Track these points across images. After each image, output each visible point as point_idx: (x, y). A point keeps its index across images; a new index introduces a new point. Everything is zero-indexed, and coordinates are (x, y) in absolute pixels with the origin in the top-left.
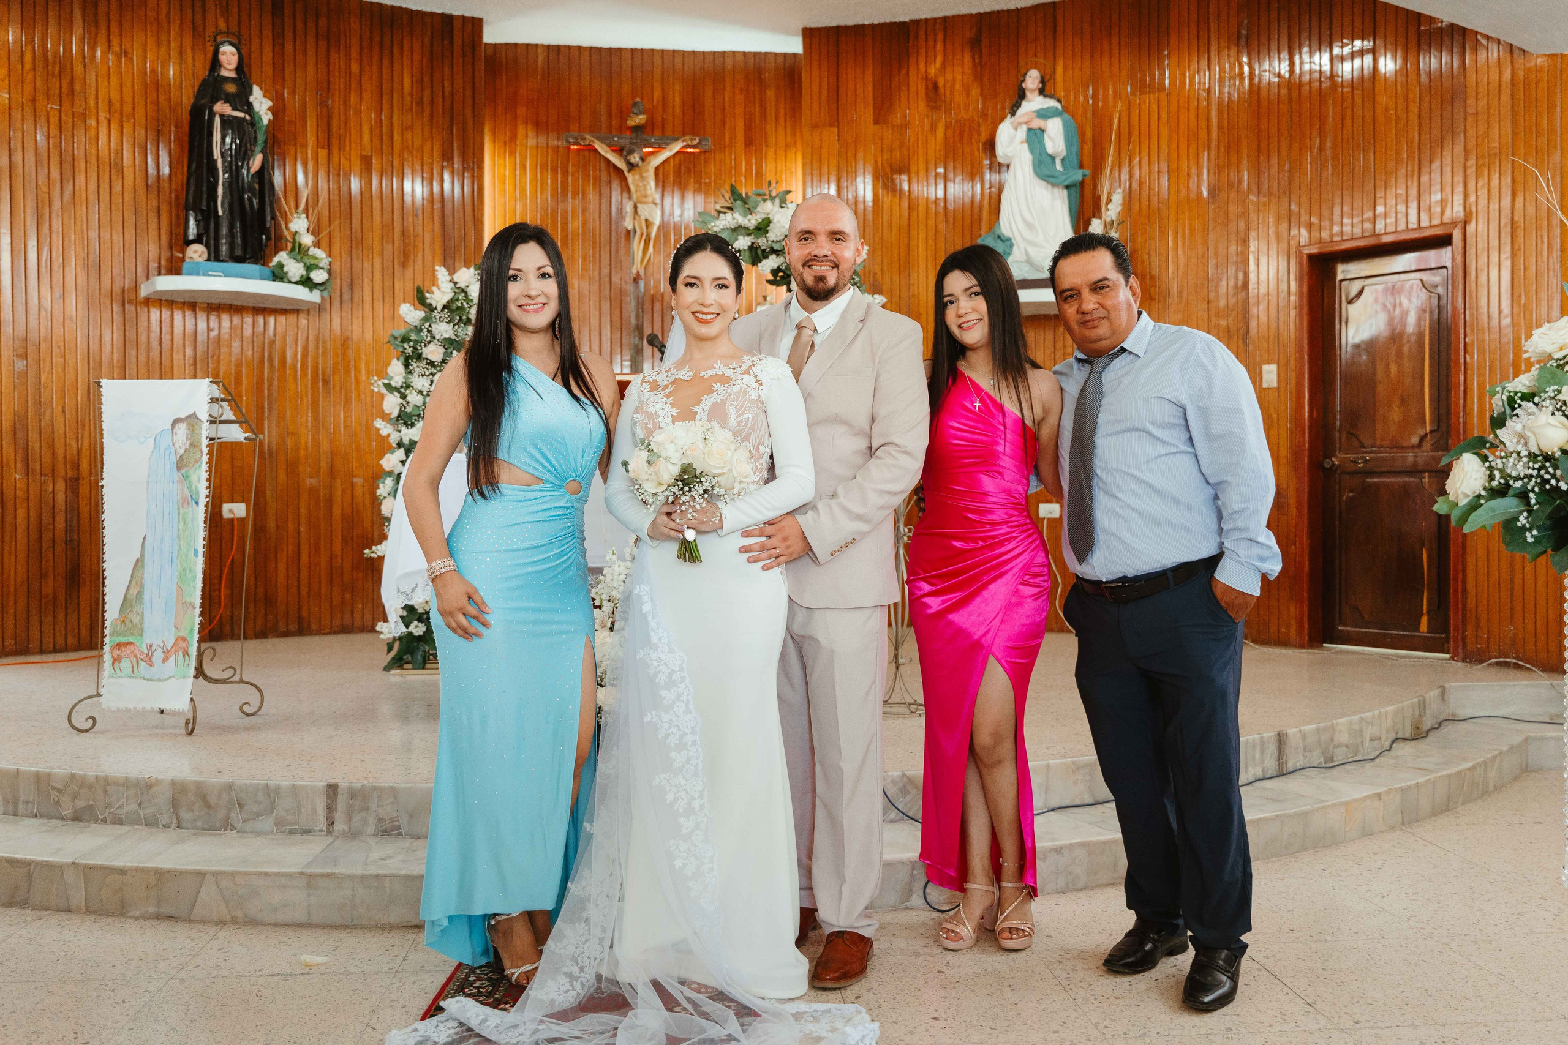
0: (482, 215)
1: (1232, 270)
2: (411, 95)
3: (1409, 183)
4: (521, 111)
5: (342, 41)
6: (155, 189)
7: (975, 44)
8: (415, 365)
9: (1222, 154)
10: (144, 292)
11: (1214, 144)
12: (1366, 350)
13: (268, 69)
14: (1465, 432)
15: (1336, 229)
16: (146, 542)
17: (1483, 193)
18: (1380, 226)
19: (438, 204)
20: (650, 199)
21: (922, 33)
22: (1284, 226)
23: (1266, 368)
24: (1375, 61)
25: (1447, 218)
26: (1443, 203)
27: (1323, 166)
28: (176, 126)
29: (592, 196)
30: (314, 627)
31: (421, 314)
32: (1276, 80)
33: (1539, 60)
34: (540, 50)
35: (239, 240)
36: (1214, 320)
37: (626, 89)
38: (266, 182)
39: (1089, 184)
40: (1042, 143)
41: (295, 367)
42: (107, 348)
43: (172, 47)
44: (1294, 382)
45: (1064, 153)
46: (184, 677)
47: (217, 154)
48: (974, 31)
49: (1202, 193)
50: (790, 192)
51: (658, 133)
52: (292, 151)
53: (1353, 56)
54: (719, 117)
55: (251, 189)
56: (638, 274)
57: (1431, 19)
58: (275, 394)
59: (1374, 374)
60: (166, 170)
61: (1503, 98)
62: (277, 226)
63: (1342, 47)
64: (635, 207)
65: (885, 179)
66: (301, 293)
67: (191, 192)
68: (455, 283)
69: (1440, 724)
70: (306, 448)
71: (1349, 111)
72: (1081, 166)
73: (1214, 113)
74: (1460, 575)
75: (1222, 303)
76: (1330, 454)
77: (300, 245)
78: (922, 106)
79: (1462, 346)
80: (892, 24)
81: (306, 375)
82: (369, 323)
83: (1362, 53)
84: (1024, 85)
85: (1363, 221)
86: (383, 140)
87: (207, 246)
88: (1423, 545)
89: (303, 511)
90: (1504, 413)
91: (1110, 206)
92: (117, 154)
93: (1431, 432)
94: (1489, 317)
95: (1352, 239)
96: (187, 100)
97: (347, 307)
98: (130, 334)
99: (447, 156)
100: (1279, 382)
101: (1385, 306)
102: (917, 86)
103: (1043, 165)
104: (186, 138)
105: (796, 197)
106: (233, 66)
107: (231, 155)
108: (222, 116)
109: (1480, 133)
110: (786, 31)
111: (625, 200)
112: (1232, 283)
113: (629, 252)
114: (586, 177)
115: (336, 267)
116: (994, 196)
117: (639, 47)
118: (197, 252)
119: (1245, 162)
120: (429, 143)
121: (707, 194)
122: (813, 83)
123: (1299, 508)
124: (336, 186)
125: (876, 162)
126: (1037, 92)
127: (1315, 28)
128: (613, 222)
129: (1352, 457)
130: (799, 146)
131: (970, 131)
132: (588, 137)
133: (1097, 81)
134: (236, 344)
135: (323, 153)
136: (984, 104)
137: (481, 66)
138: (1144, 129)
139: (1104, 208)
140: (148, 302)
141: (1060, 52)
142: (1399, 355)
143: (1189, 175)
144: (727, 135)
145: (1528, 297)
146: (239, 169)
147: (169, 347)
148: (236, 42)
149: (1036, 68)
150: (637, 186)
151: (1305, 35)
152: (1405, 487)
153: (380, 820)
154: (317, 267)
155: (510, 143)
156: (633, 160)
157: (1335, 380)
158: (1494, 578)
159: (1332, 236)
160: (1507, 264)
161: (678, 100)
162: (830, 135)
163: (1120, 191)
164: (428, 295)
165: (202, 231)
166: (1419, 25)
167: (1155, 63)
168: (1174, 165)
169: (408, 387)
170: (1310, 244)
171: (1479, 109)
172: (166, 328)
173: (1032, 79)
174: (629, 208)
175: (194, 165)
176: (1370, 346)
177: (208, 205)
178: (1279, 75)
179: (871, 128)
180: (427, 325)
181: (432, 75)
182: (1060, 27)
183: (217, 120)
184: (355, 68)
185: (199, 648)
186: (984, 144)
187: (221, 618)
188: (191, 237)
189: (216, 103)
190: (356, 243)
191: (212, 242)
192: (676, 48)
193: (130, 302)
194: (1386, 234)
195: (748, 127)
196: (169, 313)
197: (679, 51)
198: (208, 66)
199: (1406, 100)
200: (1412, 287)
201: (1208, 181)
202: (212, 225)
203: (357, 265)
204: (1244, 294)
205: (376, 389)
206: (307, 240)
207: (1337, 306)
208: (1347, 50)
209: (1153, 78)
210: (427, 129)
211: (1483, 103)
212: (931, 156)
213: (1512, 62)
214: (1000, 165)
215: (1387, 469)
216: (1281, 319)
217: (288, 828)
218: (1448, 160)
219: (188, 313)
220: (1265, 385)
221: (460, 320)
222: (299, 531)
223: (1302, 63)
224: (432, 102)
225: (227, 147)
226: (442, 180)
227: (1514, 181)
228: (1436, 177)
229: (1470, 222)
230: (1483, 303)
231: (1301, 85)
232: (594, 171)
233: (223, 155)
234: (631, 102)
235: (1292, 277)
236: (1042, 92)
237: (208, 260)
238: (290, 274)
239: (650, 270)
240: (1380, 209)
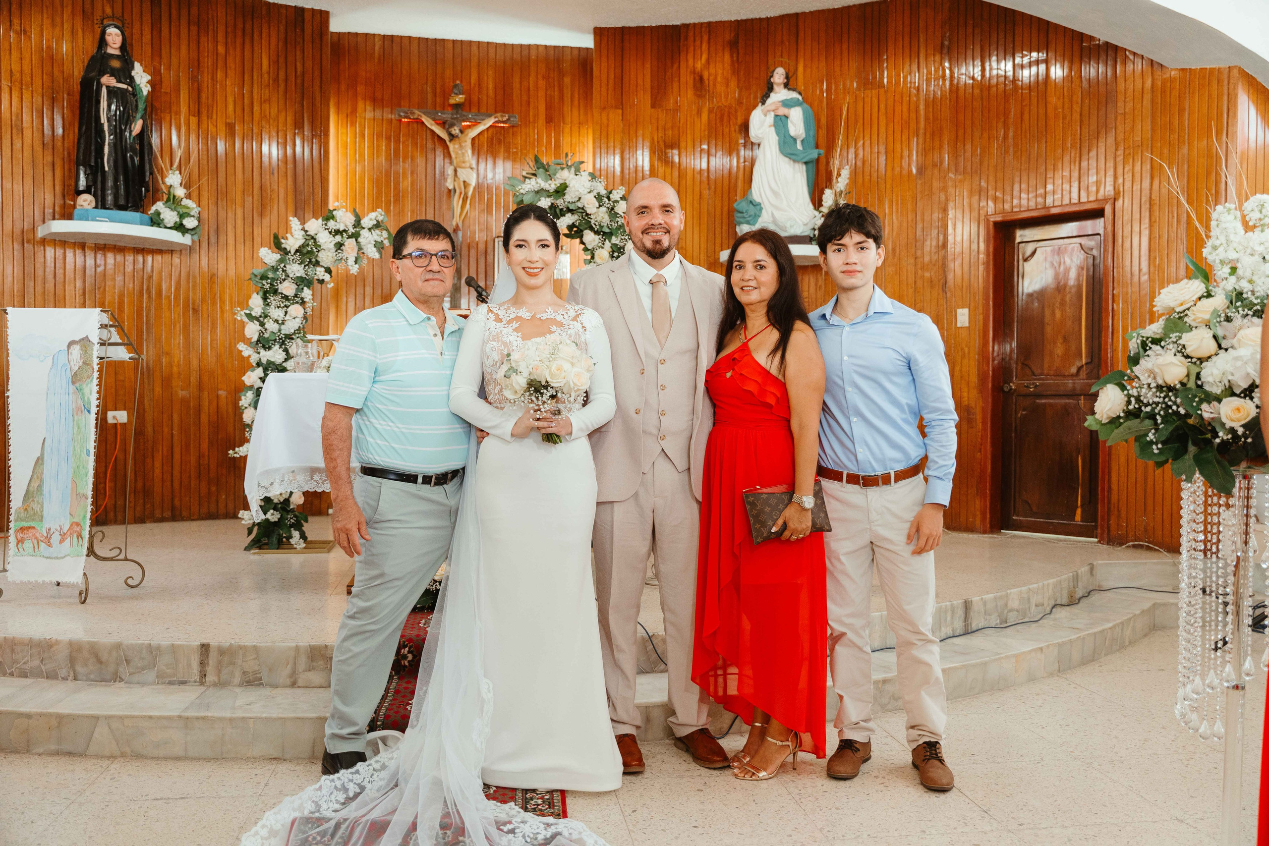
0: (328, 174)
1: (934, 232)
2: (269, 73)
3: (1072, 167)
4: (361, 89)
5: (211, 27)
6: (50, 146)
7: (733, 45)
8: (272, 298)
9: (928, 140)
10: (41, 232)
11: (922, 131)
12: (1037, 298)
13: (148, 49)
14: (1112, 364)
15: (1015, 202)
16: (46, 443)
17: (1128, 177)
18: (1049, 201)
19: (291, 163)
20: (468, 165)
21: (691, 34)
22: (975, 199)
23: (960, 311)
24: (1048, 69)
25: (1101, 195)
26: (1098, 183)
27: (1007, 152)
28: (68, 94)
29: (420, 161)
30: (184, 514)
31: (278, 256)
32: (971, 82)
33: (1173, 73)
34: (377, 39)
35: (122, 191)
36: (920, 272)
37: (449, 73)
38: (146, 144)
39: (823, 161)
40: (786, 127)
41: (169, 298)
42: (9, 279)
43: (65, 27)
44: (981, 323)
45: (804, 136)
46: (78, 556)
47: (104, 119)
48: (732, 35)
49: (911, 171)
50: (583, 162)
51: (474, 110)
52: (168, 118)
53: (1030, 65)
54: (525, 98)
55: (133, 150)
56: (457, 225)
57: (1091, 38)
58: (152, 321)
59: (1043, 316)
60: (59, 131)
61: (1145, 102)
62: (155, 180)
63: (1022, 57)
64: (455, 171)
65: (660, 152)
66: (175, 237)
67: (82, 150)
68: (306, 231)
69: (1089, 593)
70: (179, 366)
71: (1027, 109)
72: (817, 147)
73: (922, 107)
74: (1107, 477)
75: (927, 259)
76: (1008, 381)
77: (174, 196)
78: (690, 93)
79: (1111, 297)
80: (666, 26)
81: (178, 305)
82: (232, 263)
83: (1037, 62)
84: (772, 80)
85: (1036, 196)
86: (245, 111)
87: (95, 196)
88: (1079, 453)
89: (176, 418)
90: (1138, 353)
91: (839, 180)
92: (17, 116)
93: (1086, 364)
94: (1131, 274)
95: (1028, 210)
96: (78, 72)
97: (212, 249)
98: (29, 269)
99: (298, 125)
100: (970, 322)
101: (1052, 264)
102: (686, 78)
103: (786, 145)
104: (77, 104)
105: (588, 167)
106: (118, 45)
107: (116, 120)
108: (108, 87)
109: (1127, 129)
110: (580, 29)
111: (447, 165)
112: (934, 243)
113: (451, 209)
114: (415, 144)
115: (205, 216)
116: (747, 170)
117: (459, 38)
118: (86, 201)
119: (946, 146)
120: (283, 114)
121: (514, 161)
122: (602, 72)
123: (984, 423)
124: (204, 147)
125: (653, 139)
126: (782, 86)
127: (1002, 42)
128: (437, 181)
129: (1026, 383)
130: (590, 124)
131: (729, 116)
132: (417, 112)
133: (830, 78)
134: (119, 278)
135: (193, 120)
136: (740, 94)
137: (328, 51)
138: (867, 116)
139: (834, 181)
140: (44, 242)
141: (801, 54)
142: (1063, 303)
143: (902, 157)
144: (531, 114)
145: (1161, 259)
146: (122, 132)
147: (62, 280)
148: (120, 25)
149: (782, 66)
150: (457, 153)
151: (994, 46)
152: (1065, 407)
153: (244, 672)
154: (189, 215)
155: (351, 116)
156: (453, 132)
157: (1013, 322)
158: (1132, 479)
159: (1012, 207)
160: (1146, 233)
161: (491, 85)
162: (615, 116)
163: (847, 167)
164: (283, 241)
165: (91, 184)
166: (1082, 42)
167: (876, 65)
168: (890, 147)
169: (266, 316)
170: (995, 214)
171: (1127, 110)
172: (59, 264)
173: (779, 75)
174: (450, 171)
175: (84, 128)
176: (1040, 295)
177: (96, 162)
178: (973, 78)
179: (649, 110)
180: (282, 265)
181: (286, 57)
182: (801, 34)
183: (104, 91)
184: (221, 49)
185: (90, 532)
186: (740, 126)
187: (105, 507)
188: (81, 188)
189: (103, 76)
190: (221, 195)
191: (99, 192)
192: (490, 41)
193: (28, 242)
194: (1054, 207)
195: (549, 107)
196: (62, 251)
197: (492, 43)
198: (96, 45)
199: (1071, 101)
200: (1073, 249)
201: (917, 161)
202: (99, 178)
203: (222, 214)
204: (943, 252)
205: (239, 318)
206: (180, 192)
207: (1016, 263)
208: (1026, 60)
209: (874, 77)
210: (282, 102)
211: (1130, 105)
212: (697, 134)
213: (1152, 73)
214: (752, 144)
215: (1053, 393)
216: (972, 272)
217: (167, 680)
218: (1102, 150)
219: (78, 252)
220: (959, 325)
221: (310, 262)
222: (172, 435)
223: (991, 69)
224: (286, 80)
225: (113, 113)
226: (294, 145)
227: (1152, 168)
228: (1093, 163)
229: (1118, 199)
230: (1127, 263)
231: (990, 87)
232: (422, 140)
233: (109, 120)
234: (452, 84)
235: (981, 239)
236: (786, 86)
237: (96, 207)
238: (166, 221)
239: (467, 223)
240: (1050, 187)
